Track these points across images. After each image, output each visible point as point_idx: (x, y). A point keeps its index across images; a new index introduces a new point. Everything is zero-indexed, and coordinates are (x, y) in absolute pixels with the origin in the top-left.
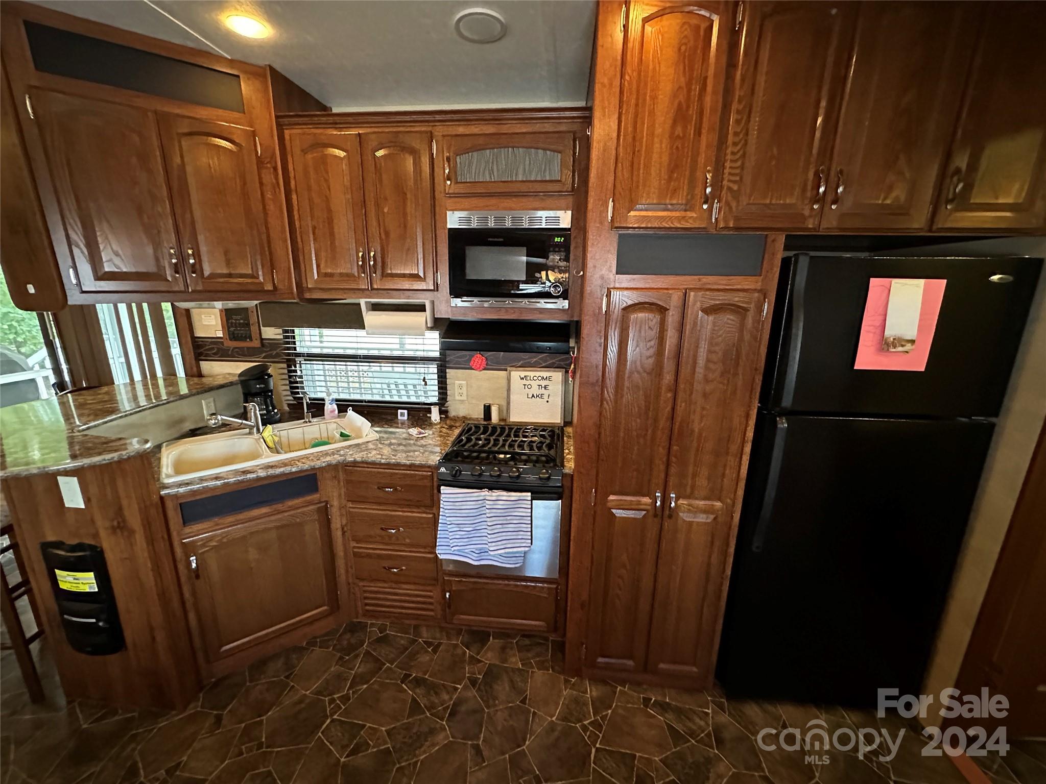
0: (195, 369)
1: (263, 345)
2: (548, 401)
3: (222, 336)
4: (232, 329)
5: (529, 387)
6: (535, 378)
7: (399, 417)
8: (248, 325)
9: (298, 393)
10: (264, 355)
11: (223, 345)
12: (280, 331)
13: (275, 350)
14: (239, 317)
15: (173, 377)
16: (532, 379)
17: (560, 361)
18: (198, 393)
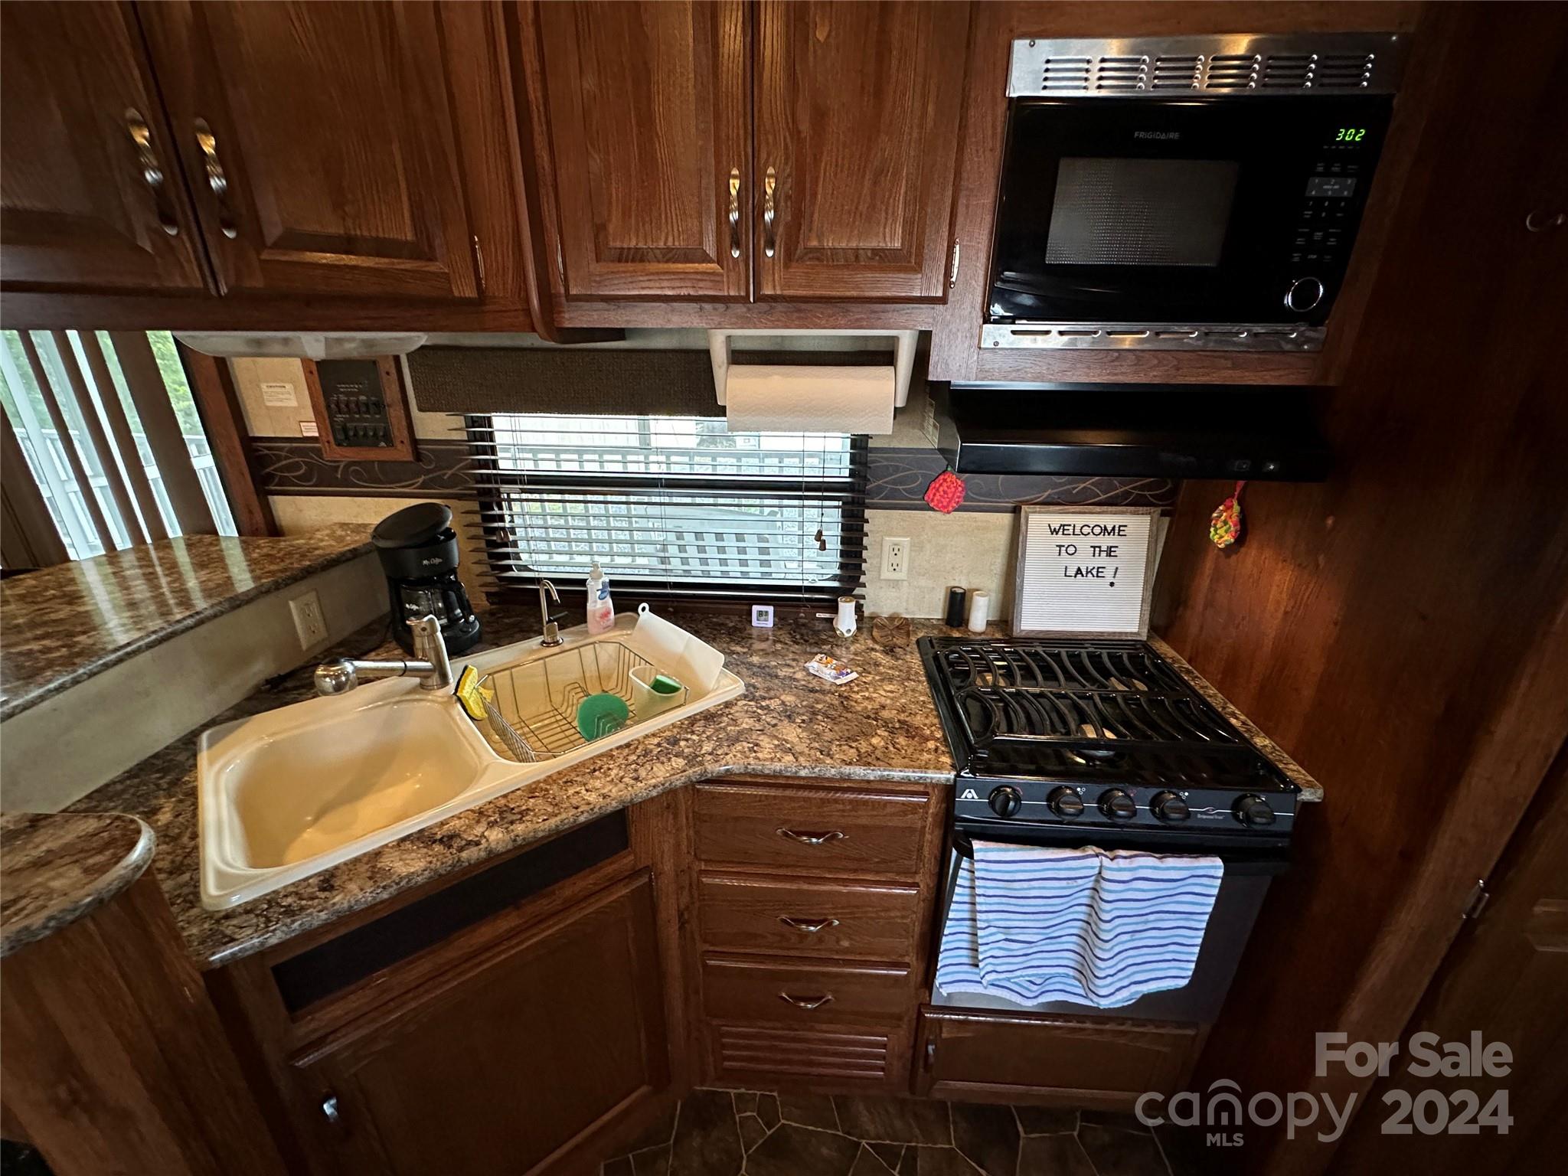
0: (259, 517)
1: (418, 456)
2: (1112, 584)
3: (317, 434)
4: (340, 418)
5: (1071, 550)
6: (1086, 530)
7: (755, 623)
8: (379, 406)
9: (509, 568)
10: (421, 480)
11: (321, 457)
12: (459, 421)
13: (450, 468)
14: (355, 388)
15: (208, 538)
16: (1077, 531)
17: (1142, 488)
18: (277, 586)
